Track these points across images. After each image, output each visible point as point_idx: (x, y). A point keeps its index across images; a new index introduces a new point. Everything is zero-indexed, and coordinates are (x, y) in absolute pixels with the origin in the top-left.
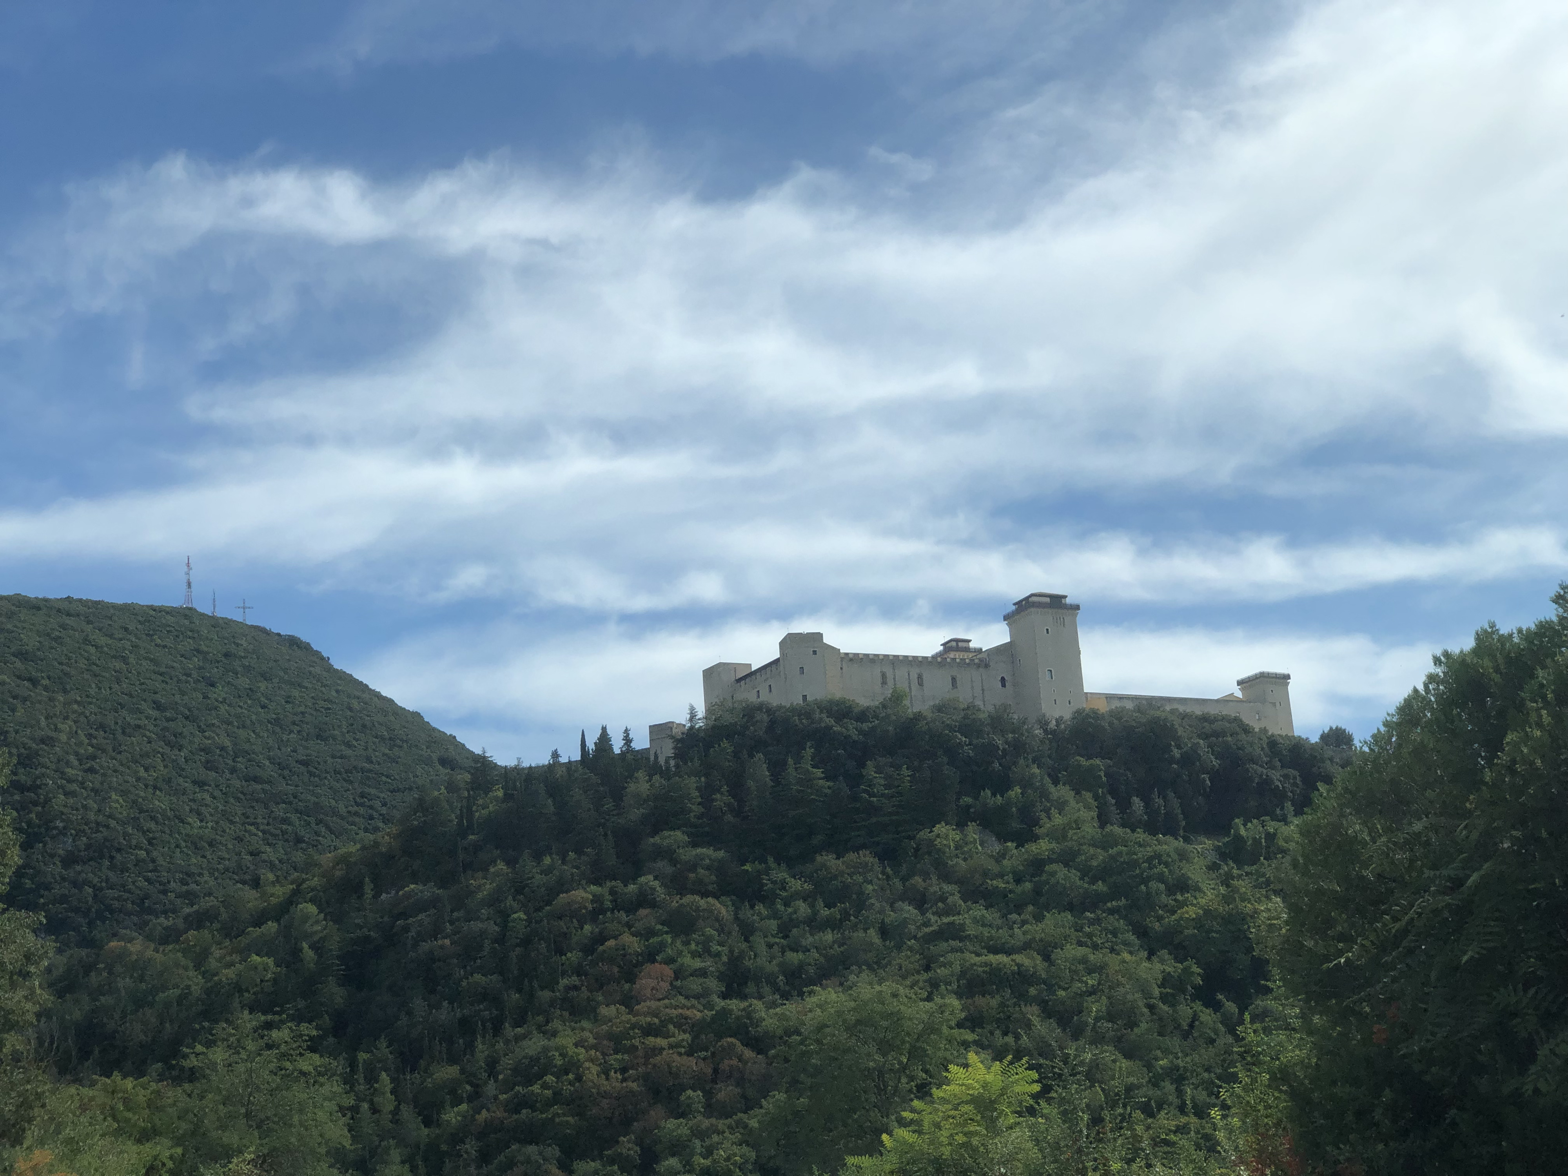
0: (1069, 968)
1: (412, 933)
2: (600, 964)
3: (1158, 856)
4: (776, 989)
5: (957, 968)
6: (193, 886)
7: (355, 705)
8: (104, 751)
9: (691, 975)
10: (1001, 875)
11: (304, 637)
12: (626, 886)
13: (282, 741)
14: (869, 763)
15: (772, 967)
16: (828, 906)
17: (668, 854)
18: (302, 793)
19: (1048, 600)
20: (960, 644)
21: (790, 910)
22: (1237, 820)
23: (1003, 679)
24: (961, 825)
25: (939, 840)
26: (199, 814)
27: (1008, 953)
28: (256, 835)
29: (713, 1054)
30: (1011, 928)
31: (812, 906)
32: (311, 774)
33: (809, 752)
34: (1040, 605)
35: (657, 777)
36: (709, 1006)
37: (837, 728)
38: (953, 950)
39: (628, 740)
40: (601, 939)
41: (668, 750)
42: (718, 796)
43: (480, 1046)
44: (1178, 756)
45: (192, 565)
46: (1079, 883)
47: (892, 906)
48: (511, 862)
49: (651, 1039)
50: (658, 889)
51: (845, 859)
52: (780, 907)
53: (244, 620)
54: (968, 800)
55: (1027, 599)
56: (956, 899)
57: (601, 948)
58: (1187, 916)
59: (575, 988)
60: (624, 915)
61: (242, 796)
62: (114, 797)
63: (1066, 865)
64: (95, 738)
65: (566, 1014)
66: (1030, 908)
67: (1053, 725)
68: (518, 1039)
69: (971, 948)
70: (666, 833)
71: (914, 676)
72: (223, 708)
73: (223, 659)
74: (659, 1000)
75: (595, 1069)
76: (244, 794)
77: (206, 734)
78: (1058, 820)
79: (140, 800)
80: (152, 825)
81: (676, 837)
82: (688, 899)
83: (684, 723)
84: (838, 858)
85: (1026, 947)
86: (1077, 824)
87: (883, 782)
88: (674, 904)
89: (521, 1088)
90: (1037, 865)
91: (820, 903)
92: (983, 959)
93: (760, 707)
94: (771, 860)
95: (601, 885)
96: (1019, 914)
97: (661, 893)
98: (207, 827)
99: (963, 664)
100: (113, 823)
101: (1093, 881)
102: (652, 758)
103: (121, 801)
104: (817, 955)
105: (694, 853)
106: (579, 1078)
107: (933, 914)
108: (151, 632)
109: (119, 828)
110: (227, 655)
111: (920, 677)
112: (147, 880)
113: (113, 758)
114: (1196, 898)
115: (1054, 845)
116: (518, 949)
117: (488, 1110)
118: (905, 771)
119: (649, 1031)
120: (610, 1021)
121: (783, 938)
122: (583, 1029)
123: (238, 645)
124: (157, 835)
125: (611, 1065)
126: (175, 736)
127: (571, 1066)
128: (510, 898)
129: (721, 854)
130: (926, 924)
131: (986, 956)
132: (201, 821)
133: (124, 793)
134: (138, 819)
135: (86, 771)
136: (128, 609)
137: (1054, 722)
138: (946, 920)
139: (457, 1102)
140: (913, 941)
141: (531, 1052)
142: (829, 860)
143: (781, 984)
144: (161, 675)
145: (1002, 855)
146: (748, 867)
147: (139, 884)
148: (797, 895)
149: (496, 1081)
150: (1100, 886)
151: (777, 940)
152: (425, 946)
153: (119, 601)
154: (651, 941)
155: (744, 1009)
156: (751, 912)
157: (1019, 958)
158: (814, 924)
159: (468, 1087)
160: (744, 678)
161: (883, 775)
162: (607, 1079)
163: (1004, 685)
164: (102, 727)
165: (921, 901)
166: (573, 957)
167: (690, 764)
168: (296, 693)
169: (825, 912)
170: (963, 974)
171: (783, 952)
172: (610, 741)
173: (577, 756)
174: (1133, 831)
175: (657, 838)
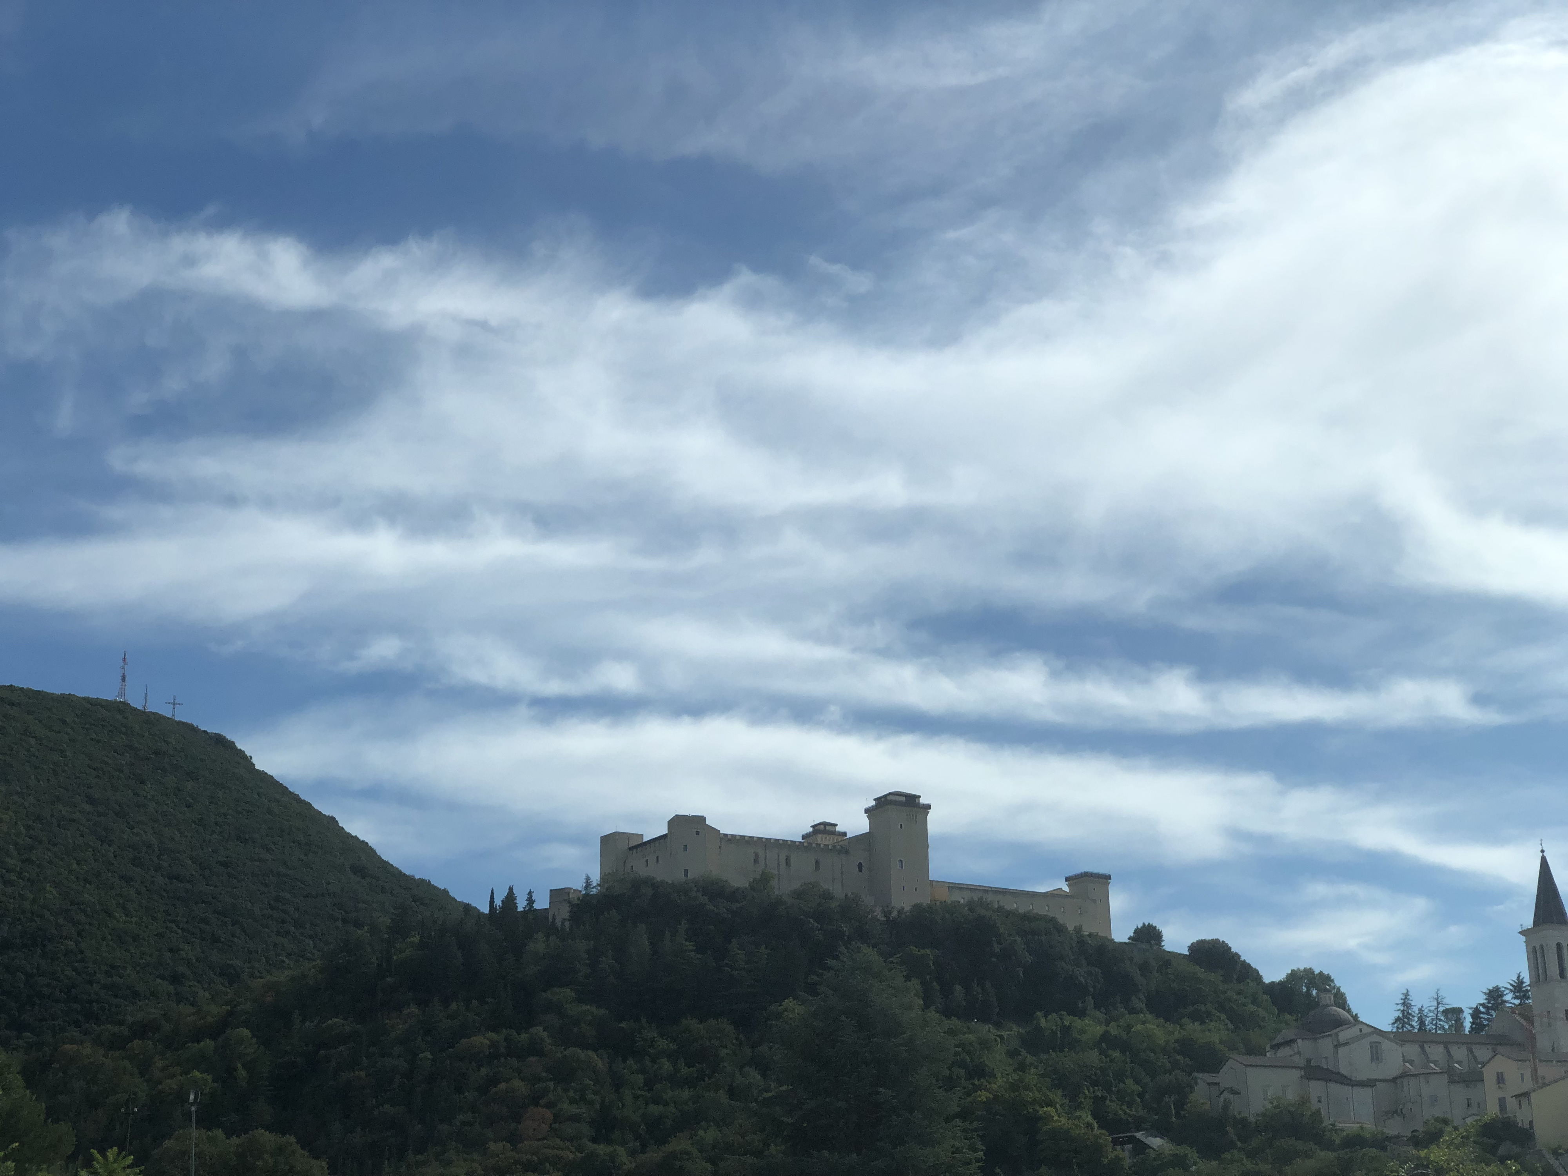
1: (333, 1063)
2: (492, 1104)
3: (964, 1045)
4: (637, 1137)
6: (116, 979)
7: (276, 808)
8: (40, 842)
9: (568, 1120)
11: (229, 736)
12: (519, 1033)
13: (204, 841)
14: (734, 940)
15: (637, 1117)
16: (688, 1065)
17: (556, 1008)
19: (904, 799)
20: (828, 828)
21: (656, 1066)
22: (1038, 1013)
23: (860, 864)
25: (786, 1013)
26: (125, 908)
28: (176, 932)
31: (674, 1064)
32: (230, 875)
33: (684, 926)
34: (895, 803)
35: (553, 938)
36: (580, 1149)
37: (710, 907)
39: (531, 901)
40: (494, 1081)
41: (564, 912)
42: (604, 959)
44: (997, 950)
45: (127, 661)
47: (741, 1070)
48: (422, 1005)
50: (547, 1039)
51: (706, 1024)
52: (647, 1061)
53: (173, 715)
55: (885, 796)
57: (494, 1090)
58: (980, 1099)
59: (470, 1123)
60: (516, 1061)
61: (164, 893)
62: (48, 888)
64: (33, 829)
65: (460, 1146)
67: (895, 914)
68: (419, 1165)
70: (557, 989)
71: (783, 860)
72: (152, 806)
73: (153, 757)
74: (539, 1140)
76: (167, 892)
77: (135, 831)
79: (72, 892)
80: (82, 918)
81: (565, 993)
82: (571, 1050)
83: (580, 889)
84: (700, 1023)
87: (743, 957)
88: (559, 1055)
91: (681, 1062)
94: (644, 1020)
95: (498, 1032)
97: (548, 1044)
98: (131, 922)
99: (826, 849)
100: (47, 914)
102: (550, 920)
103: (54, 892)
104: (674, 1110)
105: (579, 1009)
108: (87, 726)
109: (52, 918)
110: (156, 753)
111: (788, 860)
112: (75, 970)
113: (48, 850)
114: (990, 1083)
116: (423, 1085)
118: (763, 949)
119: (529, 1167)
120: (498, 1156)
121: (647, 1091)
122: (473, 1161)
123: (168, 743)
124: (86, 927)
126: (106, 831)
128: (419, 1039)
129: (602, 1012)
133: (57, 885)
134: (70, 910)
135: (24, 861)
136: (66, 700)
137: (896, 912)
140: (754, 1104)
142: (692, 1023)
143: (642, 1133)
144: (95, 769)
146: (623, 1025)
147: (67, 973)
148: (662, 1054)
151: (642, 1093)
152: (344, 1076)
153: (57, 691)
154: (536, 1087)
155: (609, 1154)
156: (624, 1065)
158: (675, 1080)
160: (636, 847)
161: (744, 952)
163: (860, 870)
164: (39, 818)
165: (765, 1068)
166: (469, 1095)
167: (581, 927)
168: (220, 794)
169: (685, 1071)
171: (647, 1104)
172: (516, 899)
173: (486, 909)
174: (949, 1018)
175: (549, 993)
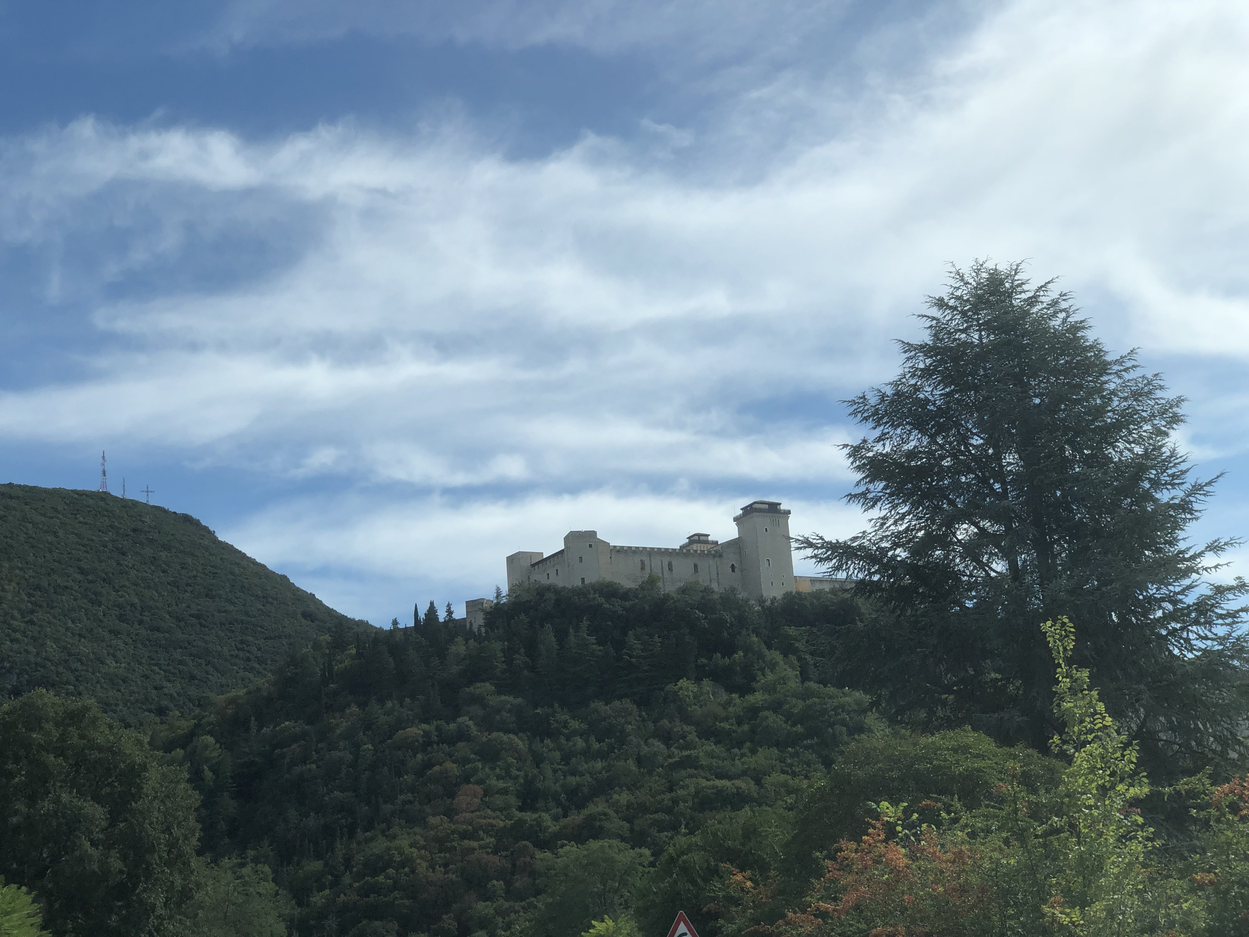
0: (774, 790)
1: (287, 760)
2: (429, 784)
3: (842, 707)
4: (559, 804)
5: (692, 790)
7: (237, 570)
8: (41, 606)
9: (497, 793)
10: (727, 719)
11: (195, 515)
12: (448, 724)
13: (179, 599)
14: (630, 632)
15: (557, 787)
16: (599, 741)
17: (479, 700)
18: (195, 641)
19: (767, 506)
20: (701, 538)
21: (570, 744)
23: (733, 565)
24: (698, 680)
25: (681, 692)
26: (114, 656)
27: (730, 778)
28: (158, 673)
29: (512, 853)
30: (734, 760)
31: (587, 741)
32: (201, 625)
33: (585, 623)
34: (759, 511)
35: (471, 641)
36: (509, 817)
37: (606, 606)
38: (691, 776)
39: (450, 612)
40: (429, 765)
41: (479, 620)
42: (517, 656)
43: (338, 845)
44: (861, 628)
45: (106, 458)
46: (784, 726)
47: (646, 742)
48: (362, 705)
49: (466, 841)
50: (472, 727)
51: (612, 705)
52: (562, 740)
53: (148, 501)
54: (704, 661)
55: (751, 505)
56: (693, 737)
57: (430, 772)
59: (411, 802)
60: (447, 747)
61: (148, 643)
63: (775, 711)
65: (403, 822)
66: (748, 744)
68: (368, 841)
69: (703, 775)
70: (478, 685)
71: (666, 564)
72: (133, 573)
73: (132, 533)
74: (473, 812)
75: (424, 864)
76: (150, 641)
78: (770, 677)
79: (69, 646)
81: (486, 687)
82: (495, 734)
83: (492, 599)
84: (606, 705)
85: (744, 773)
86: (784, 680)
87: (639, 646)
88: (484, 739)
89: (369, 878)
90: (754, 712)
91: (593, 739)
92: (711, 783)
93: (548, 588)
94: (556, 705)
95: (429, 723)
96: (740, 749)
97: (474, 730)
98: (120, 667)
99: (702, 554)
100: (49, 664)
101: (794, 725)
102: (468, 627)
104: (590, 780)
105: (499, 699)
106: (413, 871)
107: (676, 748)
108: (75, 512)
110: (134, 530)
111: (670, 564)
113: (47, 613)
115: (767, 696)
116: (366, 772)
117: (345, 895)
118: (656, 639)
119: (464, 836)
120: (437, 828)
121: (565, 765)
122: (415, 834)
123: (143, 522)
124: (83, 673)
125: (437, 861)
126: (95, 595)
127: (407, 862)
128: (361, 733)
129: (520, 700)
130: (670, 757)
131: (714, 780)
132: (116, 662)
133: (56, 640)
134: (68, 660)
135: (26, 622)
136: (57, 493)
137: (769, 602)
138: (686, 753)
139: (321, 889)
140: (660, 769)
141: (376, 851)
142: (600, 706)
143: (563, 800)
144: (83, 546)
145: (729, 703)
146: (539, 711)
148: (575, 733)
149: (351, 872)
150: (799, 728)
151: (560, 767)
152: (298, 769)
153: (50, 486)
154: (466, 767)
155: (535, 820)
156: (542, 745)
157: (737, 782)
158: (588, 754)
159: (330, 877)
160: (538, 563)
161: (640, 642)
162: (434, 872)
163: (733, 571)
164: (38, 587)
165: (667, 738)
166: (408, 778)
167: (496, 631)
168: (190, 561)
169: (596, 746)
170: (697, 793)
171: (565, 776)
172: (437, 612)
173: (411, 624)
174: (825, 686)
175: (472, 688)
